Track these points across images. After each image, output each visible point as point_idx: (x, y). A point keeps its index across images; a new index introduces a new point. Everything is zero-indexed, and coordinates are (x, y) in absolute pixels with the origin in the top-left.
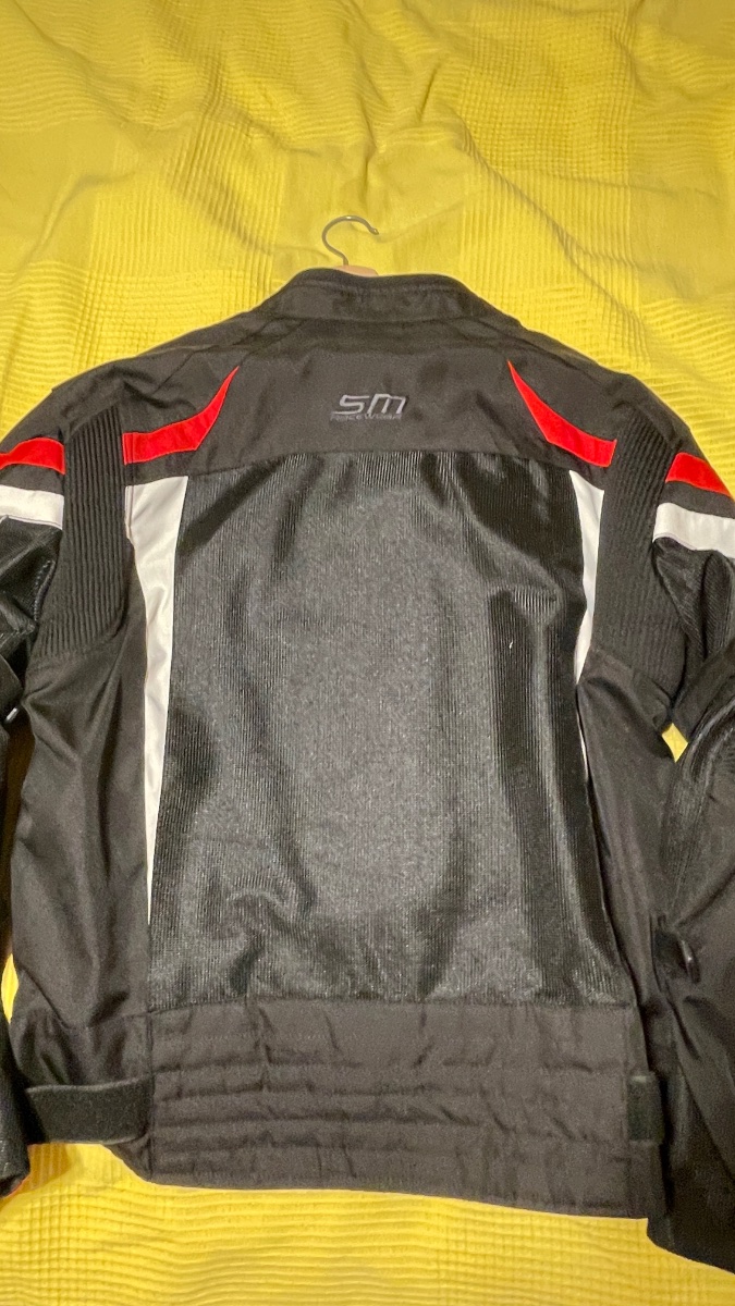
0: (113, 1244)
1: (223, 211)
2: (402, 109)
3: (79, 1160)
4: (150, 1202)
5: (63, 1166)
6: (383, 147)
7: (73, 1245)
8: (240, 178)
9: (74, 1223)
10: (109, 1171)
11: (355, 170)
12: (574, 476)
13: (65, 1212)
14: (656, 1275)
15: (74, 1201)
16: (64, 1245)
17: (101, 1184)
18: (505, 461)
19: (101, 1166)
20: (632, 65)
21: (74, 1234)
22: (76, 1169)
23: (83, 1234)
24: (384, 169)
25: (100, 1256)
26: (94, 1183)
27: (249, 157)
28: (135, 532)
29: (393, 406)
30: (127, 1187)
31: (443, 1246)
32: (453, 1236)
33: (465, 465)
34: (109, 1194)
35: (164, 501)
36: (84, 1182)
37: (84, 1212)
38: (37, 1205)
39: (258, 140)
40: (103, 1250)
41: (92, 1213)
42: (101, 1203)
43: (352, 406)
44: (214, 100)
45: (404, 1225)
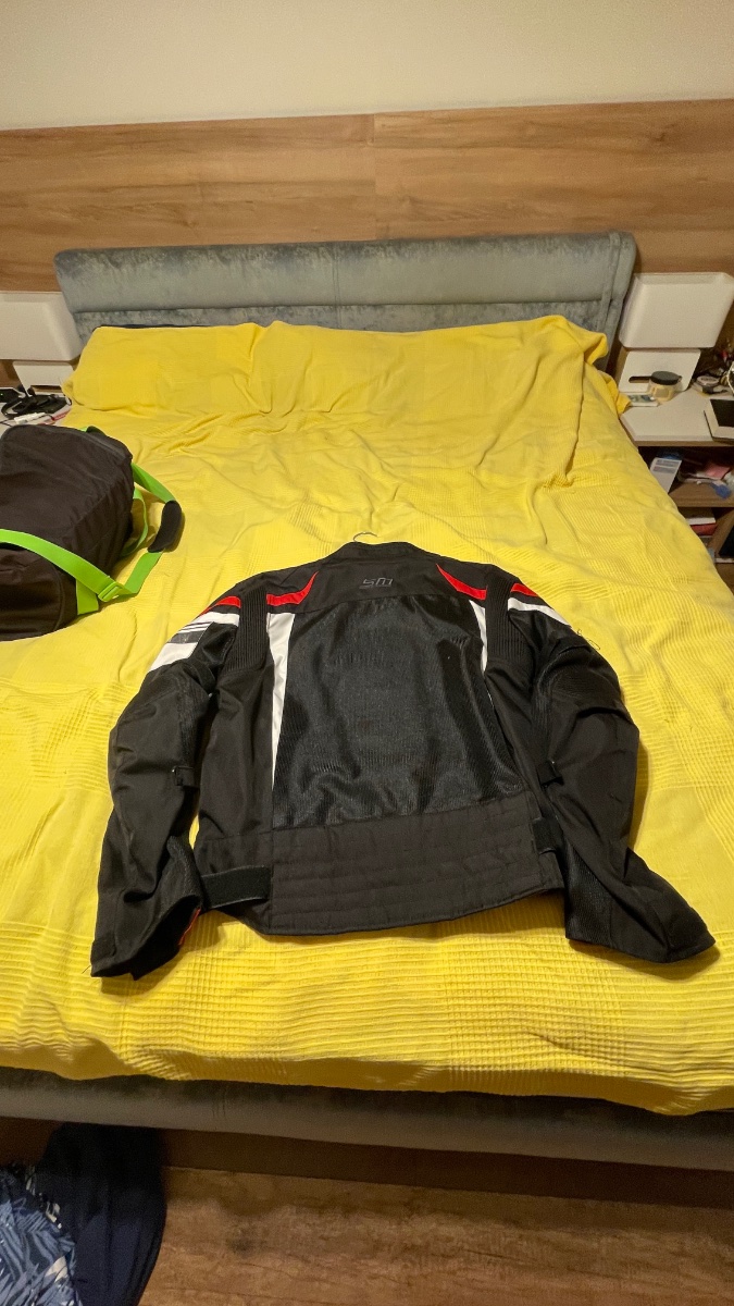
0: (242, 990)
1: (311, 530)
2: (384, 498)
3: (224, 935)
4: (268, 958)
5: (215, 939)
6: (377, 510)
7: (218, 993)
8: (317, 522)
9: (219, 978)
10: (243, 939)
11: (366, 515)
12: (471, 602)
13: (214, 970)
14: (579, 974)
15: (220, 963)
16: (212, 993)
17: (237, 950)
18: (440, 597)
19: (238, 936)
20: (479, 482)
21: (218, 986)
22: (223, 941)
23: (224, 986)
24: (378, 516)
25: (234, 1001)
26: (233, 950)
27: (321, 515)
28: (271, 632)
29: (387, 582)
30: (253, 950)
31: (447, 972)
32: (453, 965)
33: (421, 599)
34: (242, 956)
35: (285, 622)
36: (227, 950)
37: (225, 971)
38: (199, 961)
39: (324, 511)
40: (235, 997)
41: (231, 971)
42: (237, 964)
43: (368, 584)
44: (306, 499)
45: (422, 963)
